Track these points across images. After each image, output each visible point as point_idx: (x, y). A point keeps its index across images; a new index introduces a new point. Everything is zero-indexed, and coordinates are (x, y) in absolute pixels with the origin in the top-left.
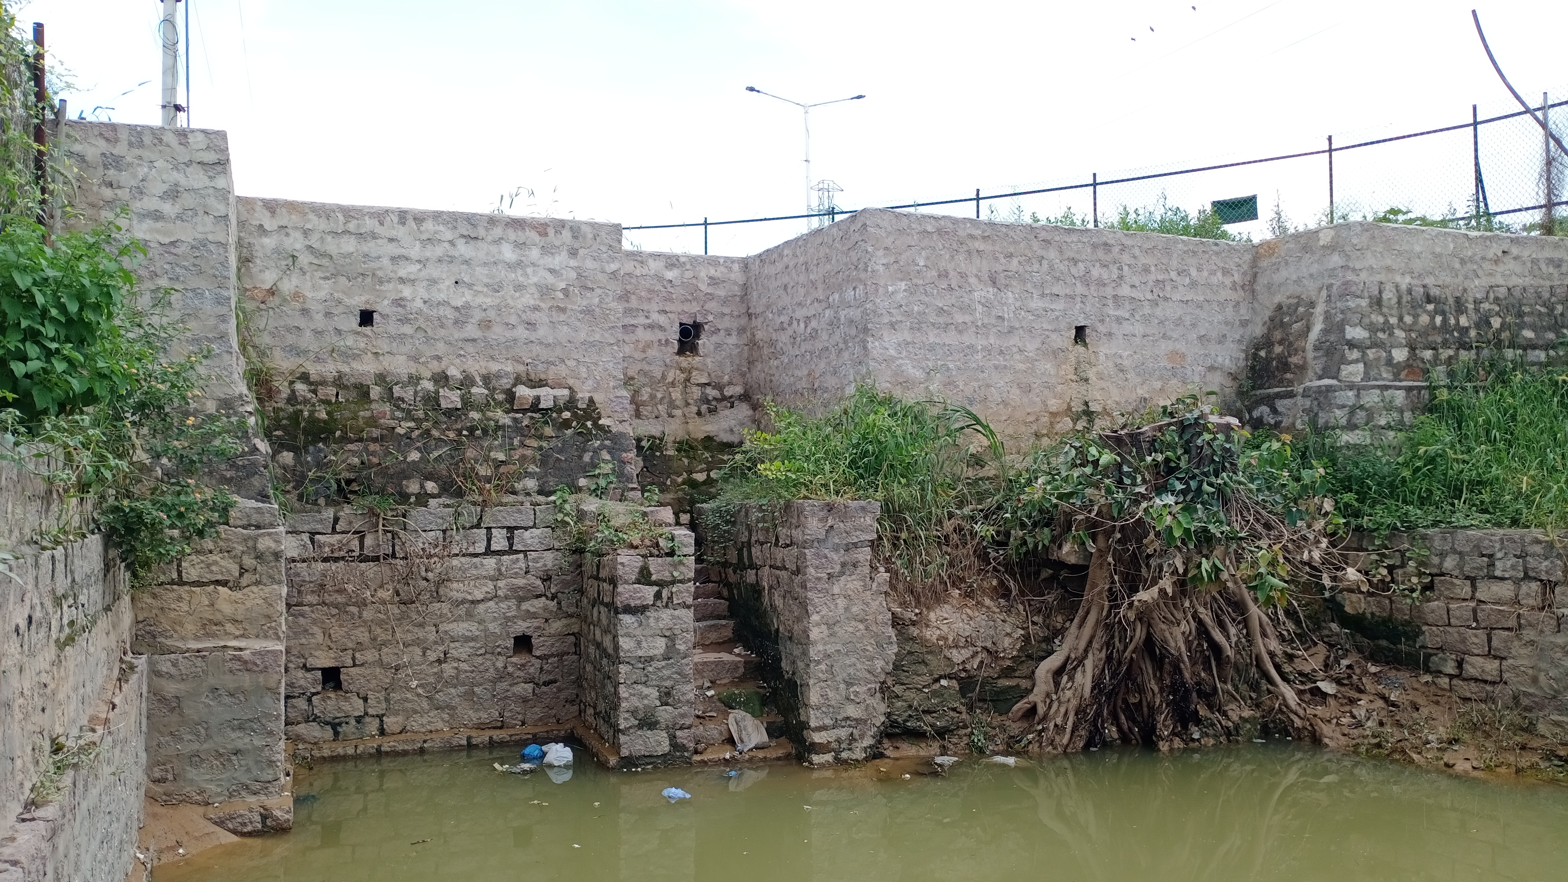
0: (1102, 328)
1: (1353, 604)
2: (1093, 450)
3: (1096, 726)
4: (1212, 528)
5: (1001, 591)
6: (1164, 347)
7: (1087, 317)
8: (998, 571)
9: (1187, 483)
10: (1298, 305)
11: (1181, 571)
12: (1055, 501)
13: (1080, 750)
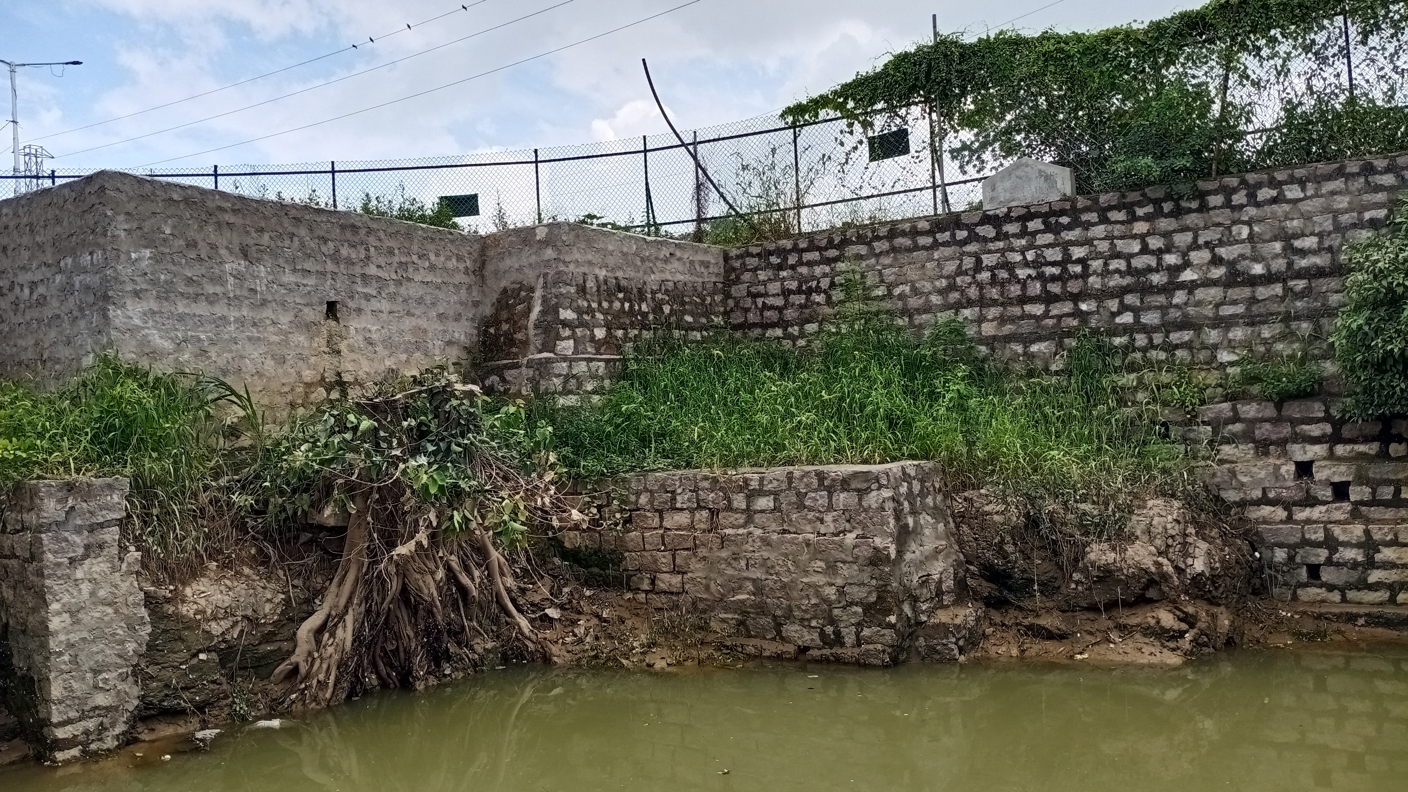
0: (351, 304)
1: (572, 540)
2: (351, 417)
3: (357, 677)
4: (462, 484)
5: (260, 559)
6: (408, 323)
7: (338, 293)
8: (257, 539)
9: (437, 444)
10: (520, 289)
11: (435, 524)
12: (316, 467)
13: (342, 701)
